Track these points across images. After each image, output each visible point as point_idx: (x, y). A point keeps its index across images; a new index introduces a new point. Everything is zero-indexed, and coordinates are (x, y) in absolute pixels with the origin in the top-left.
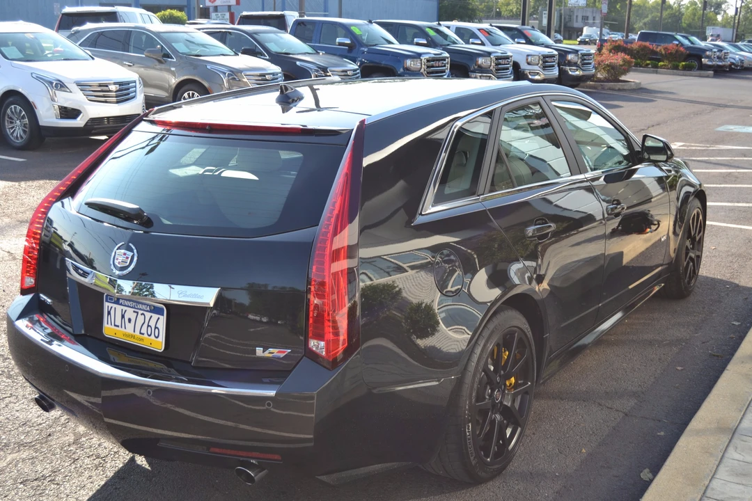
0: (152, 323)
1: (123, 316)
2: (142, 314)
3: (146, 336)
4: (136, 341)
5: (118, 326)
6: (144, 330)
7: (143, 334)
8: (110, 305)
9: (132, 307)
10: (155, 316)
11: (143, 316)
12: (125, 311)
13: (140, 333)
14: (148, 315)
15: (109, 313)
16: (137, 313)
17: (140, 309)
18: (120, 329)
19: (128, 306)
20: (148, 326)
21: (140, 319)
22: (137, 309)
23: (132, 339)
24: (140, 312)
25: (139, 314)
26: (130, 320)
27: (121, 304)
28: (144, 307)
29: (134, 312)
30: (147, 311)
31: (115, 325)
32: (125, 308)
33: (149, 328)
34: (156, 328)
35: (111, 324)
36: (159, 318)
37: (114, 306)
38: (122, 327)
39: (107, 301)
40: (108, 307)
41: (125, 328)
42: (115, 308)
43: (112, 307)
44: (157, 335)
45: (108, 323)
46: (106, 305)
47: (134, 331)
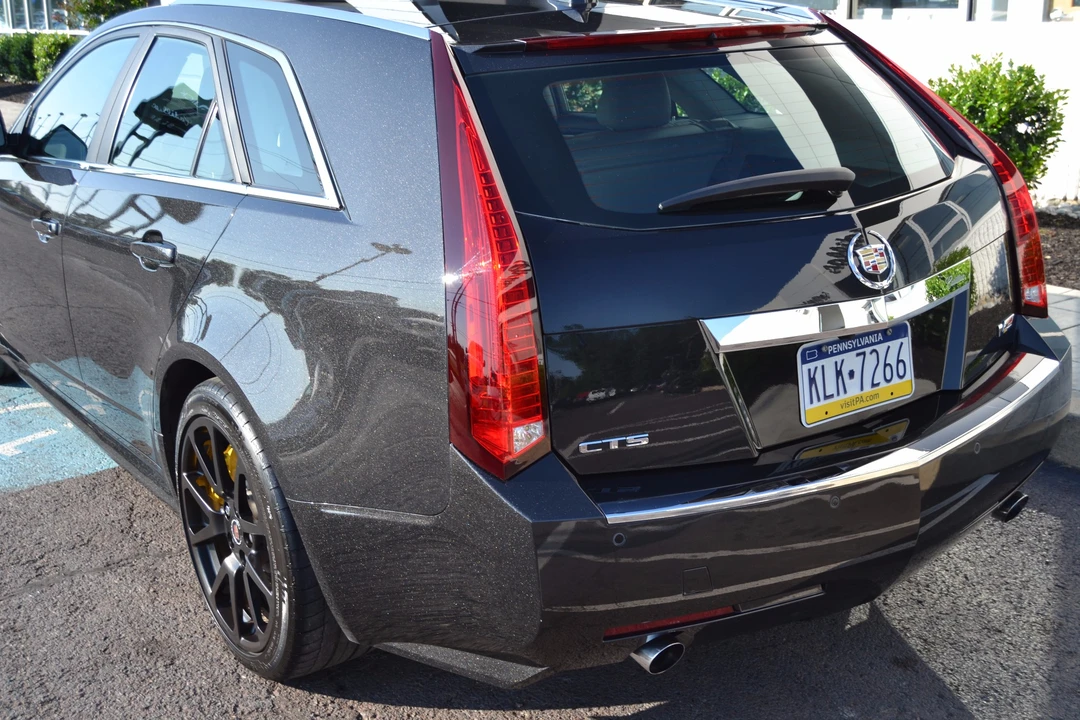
0: (892, 360)
1: (839, 373)
2: (871, 353)
3: (883, 384)
4: (867, 403)
5: (832, 396)
6: (879, 378)
7: (878, 384)
8: (812, 366)
9: (853, 349)
10: (895, 345)
11: (874, 354)
12: (843, 361)
13: (873, 385)
14: (881, 348)
15: (812, 381)
16: (864, 353)
17: (868, 345)
18: (836, 399)
19: (845, 351)
20: (886, 365)
21: (871, 360)
22: (863, 347)
23: (858, 406)
24: (868, 350)
25: (868, 354)
26: (851, 374)
27: (833, 355)
28: (872, 338)
29: (858, 355)
30: (881, 342)
31: (825, 397)
32: (838, 358)
33: (888, 369)
34: (899, 361)
35: (819, 400)
36: (902, 344)
37: (819, 363)
38: (838, 394)
39: (804, 362)
40: (809, 370)
41: (845, 392)
42: (823, 367)
43: (816, 368)
44: (901, 374)
45: (812, 402)
46: (803, 371)
47: (862, 389)
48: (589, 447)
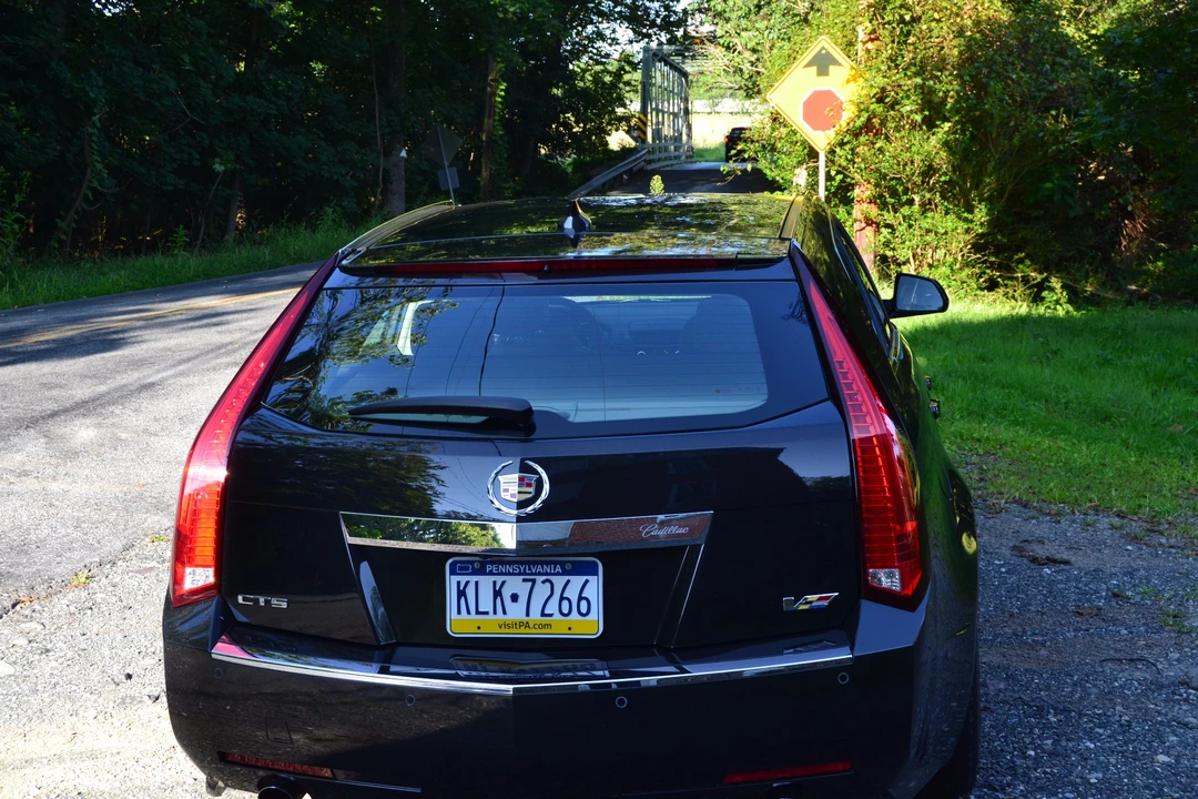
0: (572, 593)
1: (498, 593)
2: (543, 582)
3: (558, 617)
4: (533, 631)
5: (487, 613)
6: (552, 609)
7: (551, 615)
8: (463, 579)
9: (519, 574)
10: (577, 581)
11: (548, 585)
12: (503, 583)
13: (543, 614)
14: (559, 581)
15: (461, 593)
16: (533, 581)
17: (540, 574)
18: (491, 617)
19: (509, 574)
20: (562, 598)
21: (542, 591)
22: (532, 574)
23: (522, 630)
24: (540, 579)
25: (538, 582)
26: (515, 598)
27: (491, 573)
28: (547, 569)
29: (524, 580)
30: (558, 574)
31: (478, 612)
32: (499, 579)
33: (565, 605)
34: (580, 598)
35: (469, 613)
36: (587, 581)
37: (473, 579)
38: (495, 613)
39: (451, 574)
40: (459, 583)
41: (505, 612)
42: (477, 583)
43: (467, 583)
44: (584, 610)
45: (459, 612)
46: (452, 583)
47: (528, 614)
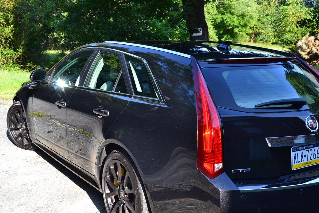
0: (316, 153)
1: (302, 155)
2: (310, 150)
3: (313, 159)
4: (309, 164)
5: (300, 162)
7: (312, 159)
8: (295, 153)
9: (306, 149)
11: (311, 151)
14: (313, 149)
15: (295, 157)
16: (308, 150)
18: (301, 163)
19: (304, 149)
20: (314, 154)
23: (307, 165)
24: (309, 149)
25: (309, 150)
26: (305, 156)
27: (300, 150)
28: (311, 146)
29: (307, 151)
30: (313, 147)
31: (298, 162)
32: (302, 151)
33: (315, 155)
35: (296, 163)
36: (318, 148)
37: (297, 152)
38: (301, 161)
39: (293, 152)
40: (294, 154)
41: (303, 161)
44: (318, 157)
45: (294, 163)
46: (293, 154)
47: (308, 160)
48: (235, 171)
